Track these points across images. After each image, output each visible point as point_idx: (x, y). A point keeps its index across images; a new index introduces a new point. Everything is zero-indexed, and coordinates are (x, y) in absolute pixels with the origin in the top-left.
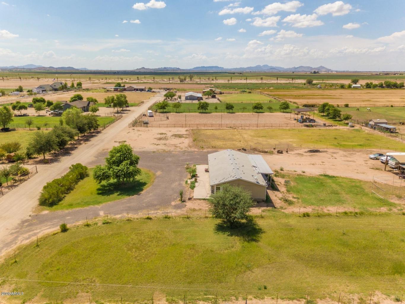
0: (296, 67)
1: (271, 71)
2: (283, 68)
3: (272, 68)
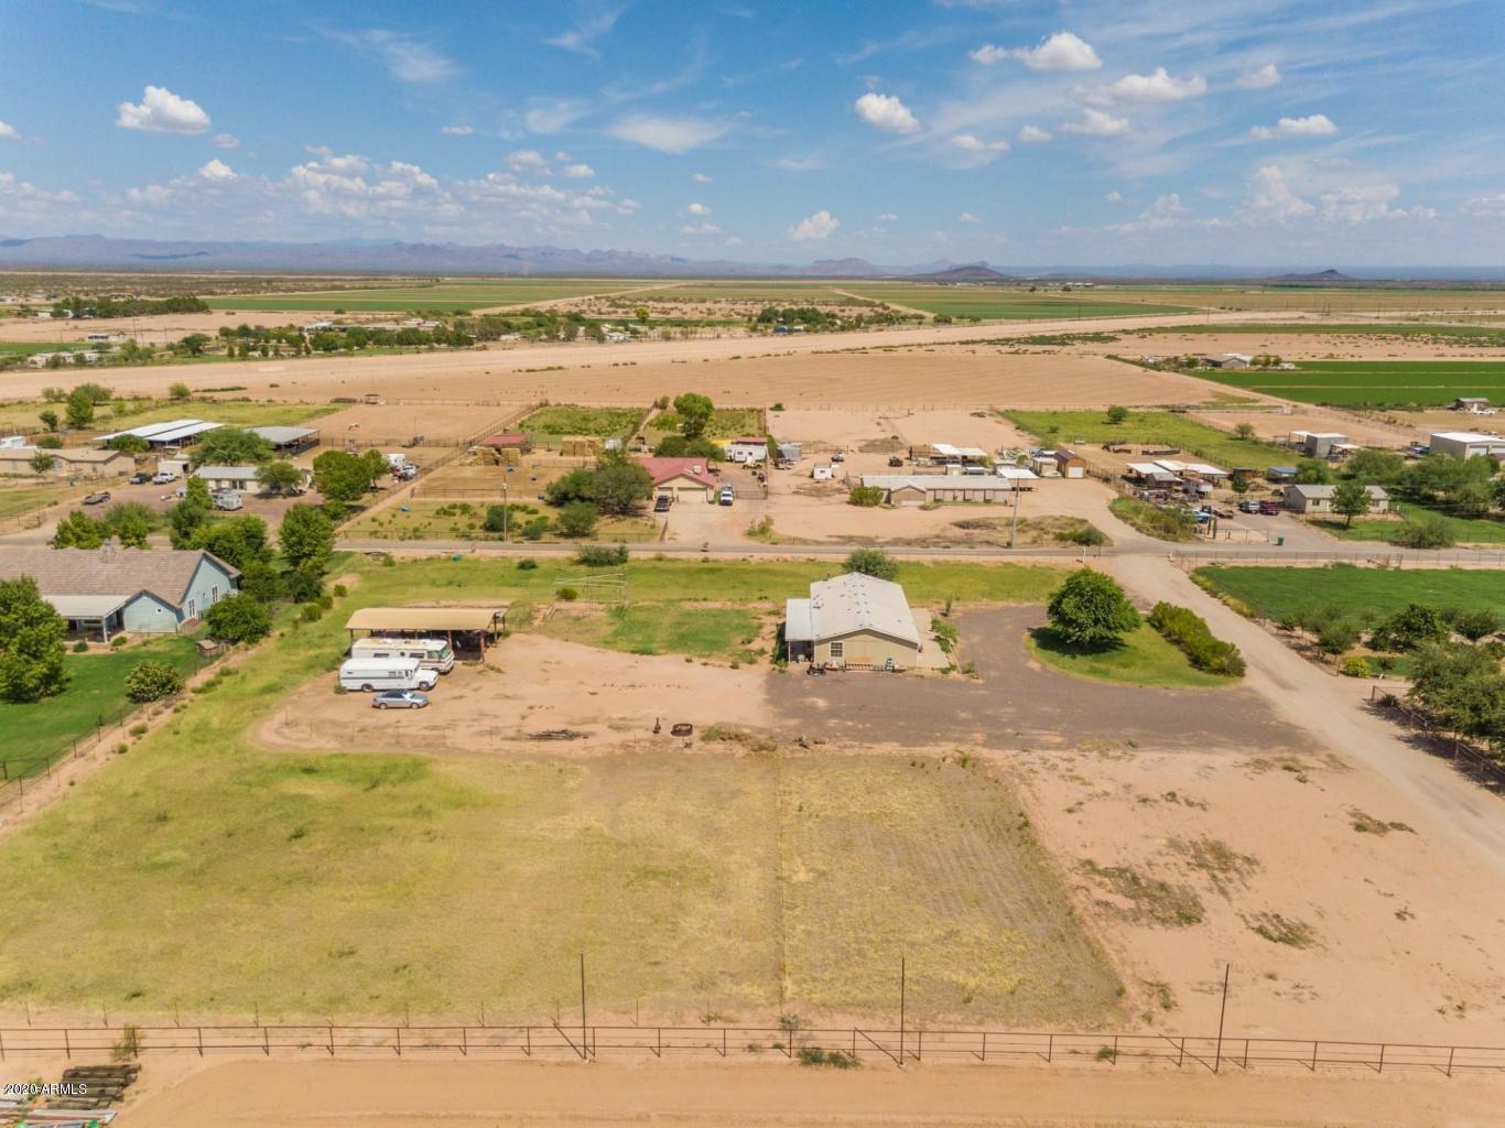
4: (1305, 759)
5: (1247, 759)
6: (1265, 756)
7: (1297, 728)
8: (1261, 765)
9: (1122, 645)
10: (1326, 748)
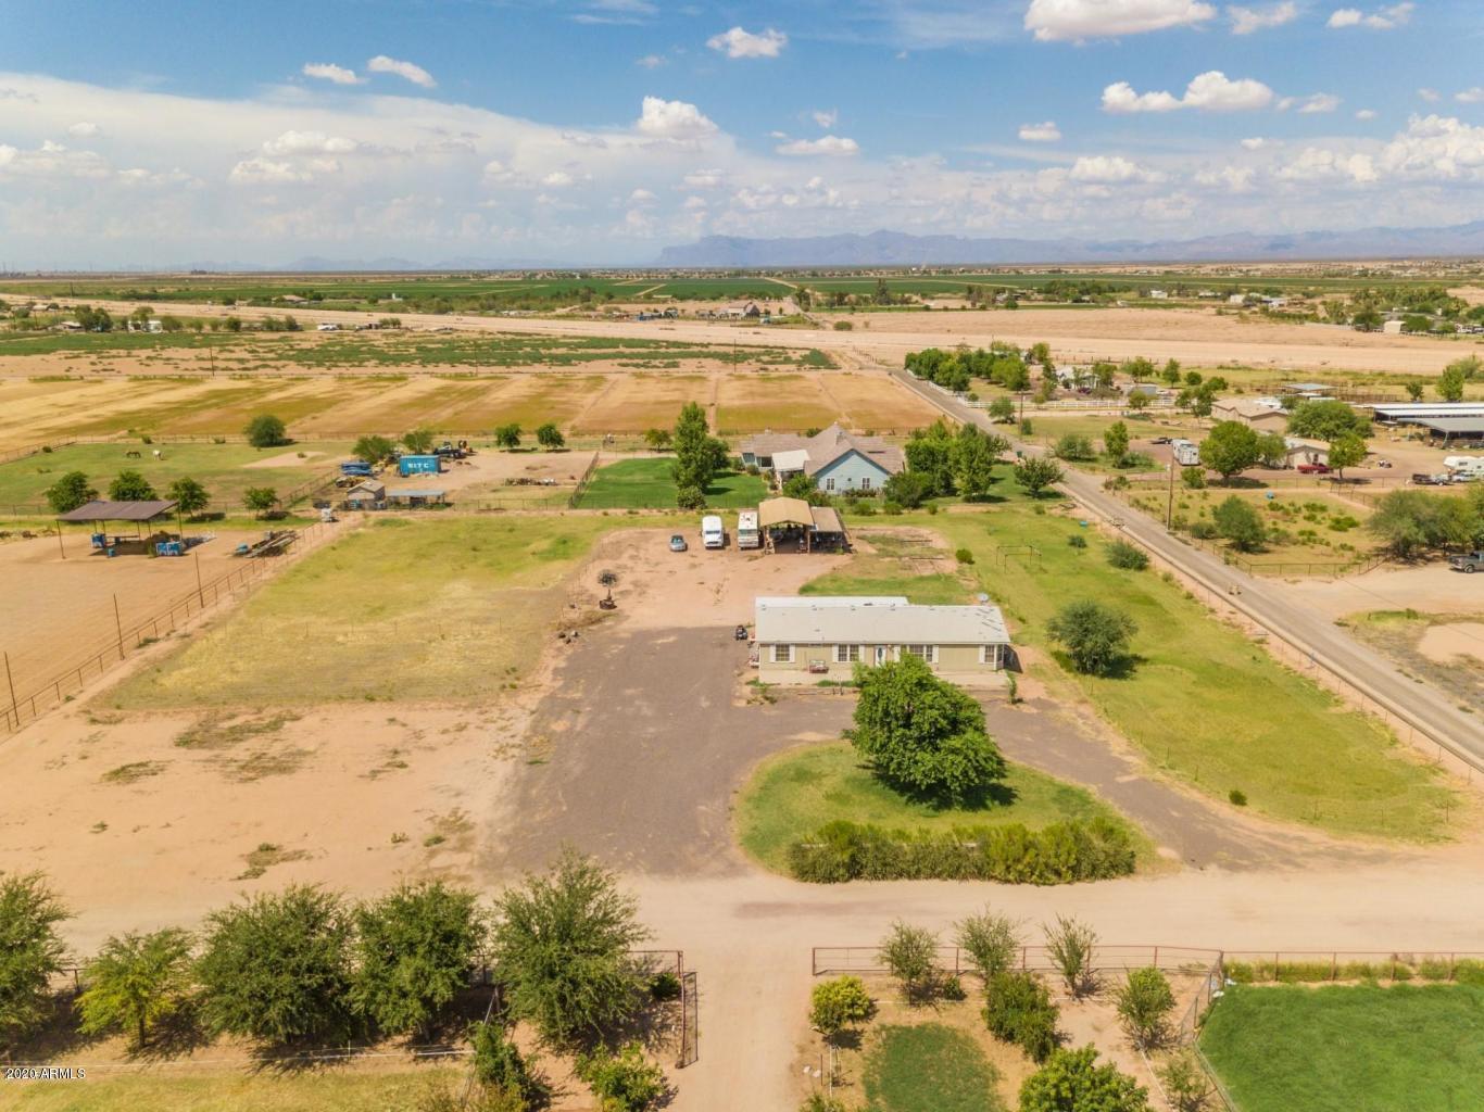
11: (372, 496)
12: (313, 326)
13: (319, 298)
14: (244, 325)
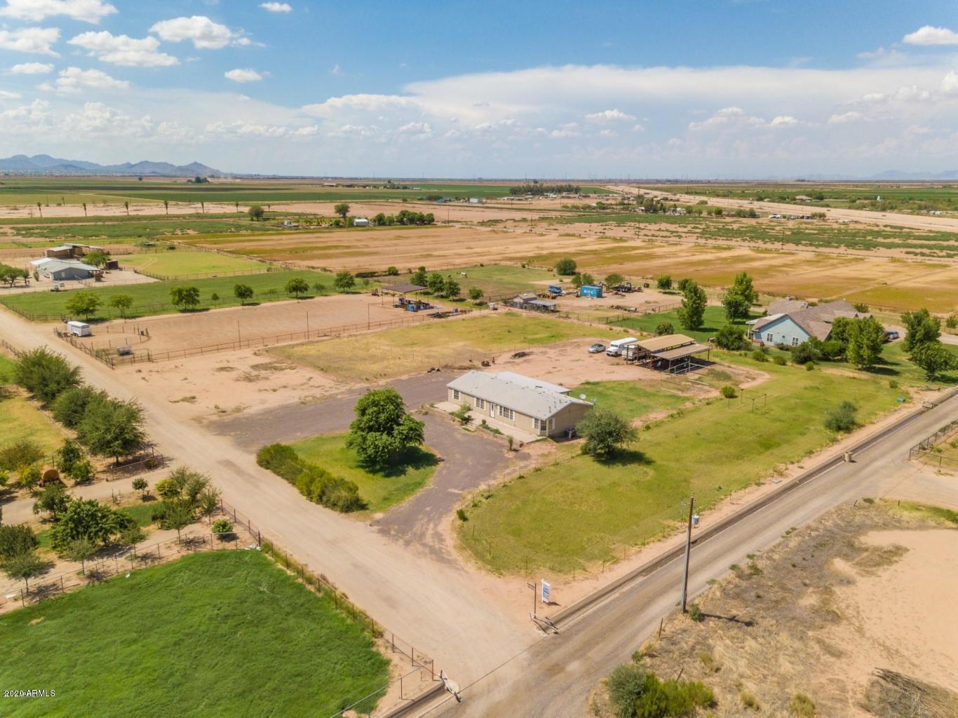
0: (133, 163)
1: (64, 172)
2: (97, 165)
3: (68, 165)
4: (215, 418)
5: (245, 411)
6: (236, 415)
7: (219, 434)
8: (238, 410)
9: (362, 467)
10: (202, 427)
11: (522, 301)
12: (767, 214)
13: (821, 198)
14: (724, 213)
